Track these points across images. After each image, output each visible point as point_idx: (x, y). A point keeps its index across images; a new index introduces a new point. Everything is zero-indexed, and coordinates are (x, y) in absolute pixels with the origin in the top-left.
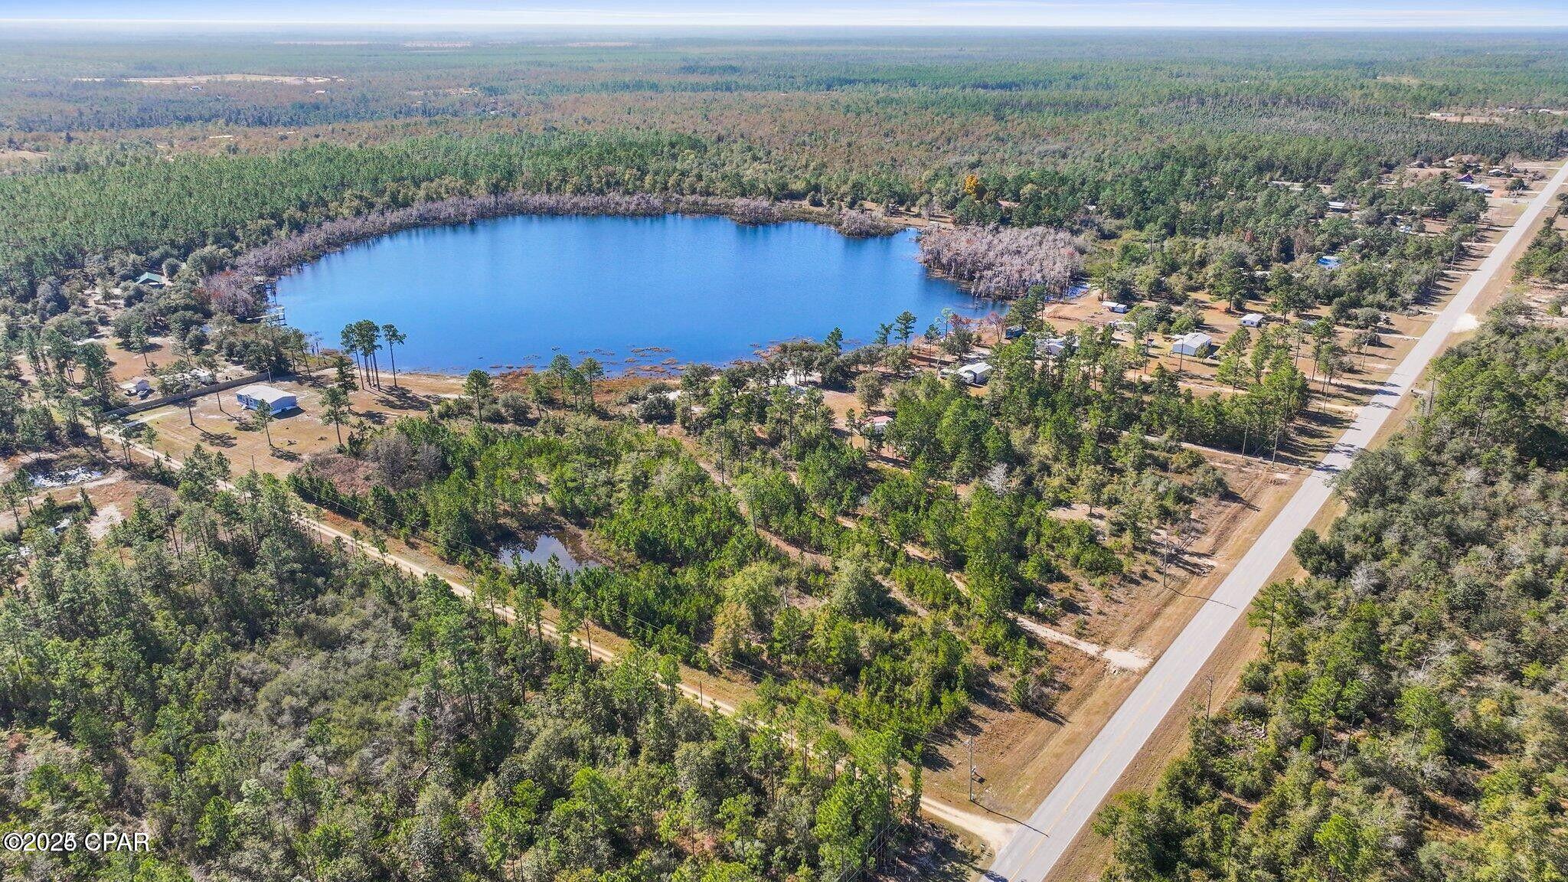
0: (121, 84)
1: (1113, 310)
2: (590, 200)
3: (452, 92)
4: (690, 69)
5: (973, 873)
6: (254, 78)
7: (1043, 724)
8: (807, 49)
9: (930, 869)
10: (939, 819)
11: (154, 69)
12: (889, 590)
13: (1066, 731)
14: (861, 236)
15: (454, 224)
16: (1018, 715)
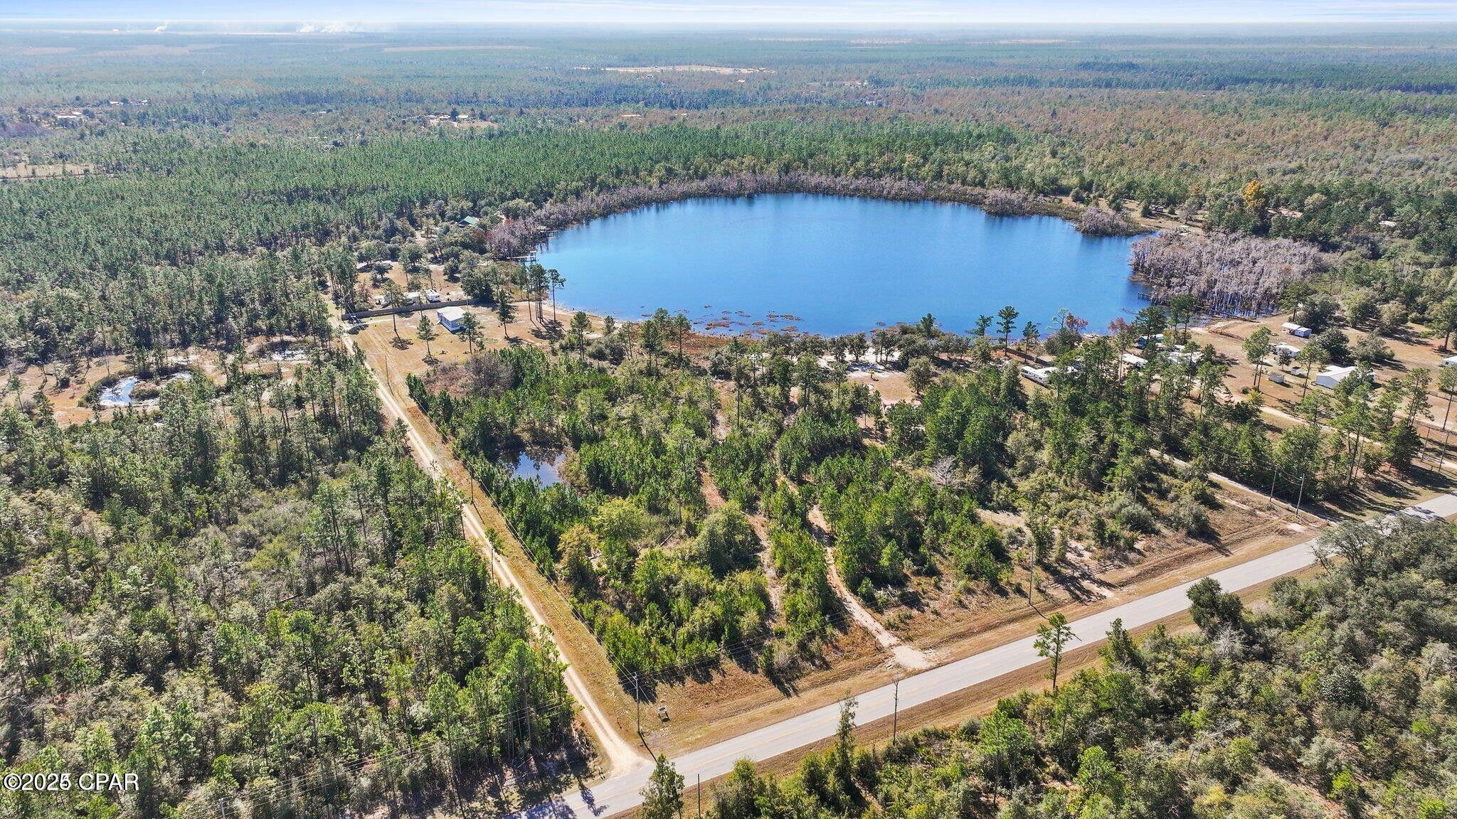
0: (600, 72)
1: (1293, 333)
2: (862, 182)
3: (847, 84)
4: (1086, 66)
5: (576, 787)
6: (705, 69)
7: (774, 691)
8: (1194, 47)
9: (550, 773)
10: (595, 738)
11: (635, 60)
12: (762, 549)
13: (787, 702)
14: (1096, 234)
15: (733, 196)
16: (760, 677)
